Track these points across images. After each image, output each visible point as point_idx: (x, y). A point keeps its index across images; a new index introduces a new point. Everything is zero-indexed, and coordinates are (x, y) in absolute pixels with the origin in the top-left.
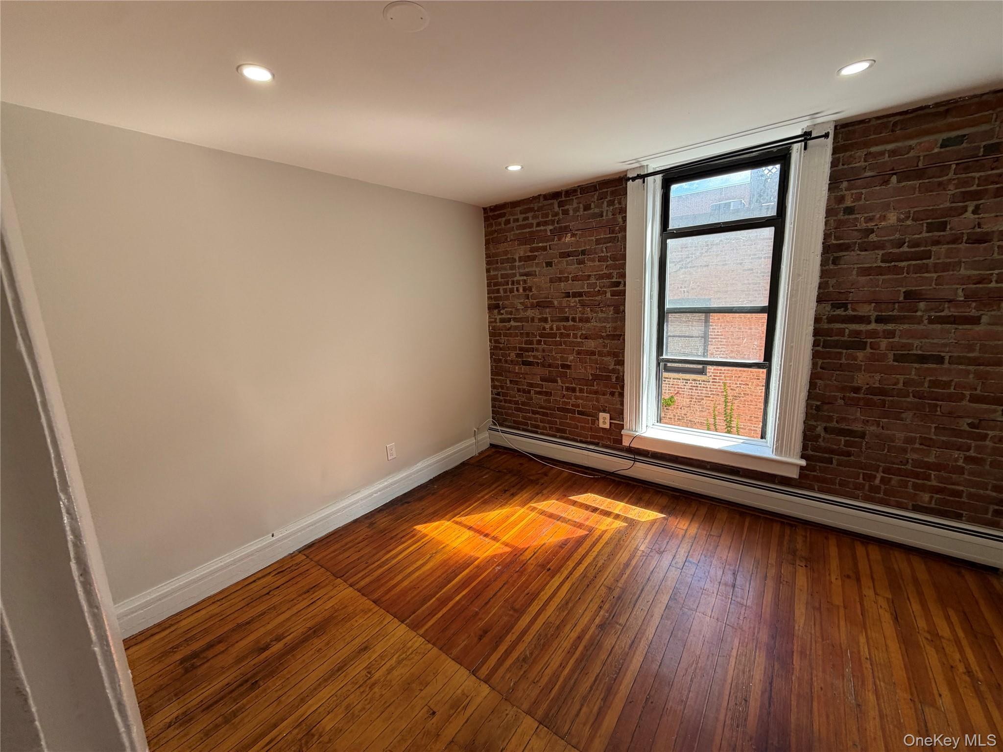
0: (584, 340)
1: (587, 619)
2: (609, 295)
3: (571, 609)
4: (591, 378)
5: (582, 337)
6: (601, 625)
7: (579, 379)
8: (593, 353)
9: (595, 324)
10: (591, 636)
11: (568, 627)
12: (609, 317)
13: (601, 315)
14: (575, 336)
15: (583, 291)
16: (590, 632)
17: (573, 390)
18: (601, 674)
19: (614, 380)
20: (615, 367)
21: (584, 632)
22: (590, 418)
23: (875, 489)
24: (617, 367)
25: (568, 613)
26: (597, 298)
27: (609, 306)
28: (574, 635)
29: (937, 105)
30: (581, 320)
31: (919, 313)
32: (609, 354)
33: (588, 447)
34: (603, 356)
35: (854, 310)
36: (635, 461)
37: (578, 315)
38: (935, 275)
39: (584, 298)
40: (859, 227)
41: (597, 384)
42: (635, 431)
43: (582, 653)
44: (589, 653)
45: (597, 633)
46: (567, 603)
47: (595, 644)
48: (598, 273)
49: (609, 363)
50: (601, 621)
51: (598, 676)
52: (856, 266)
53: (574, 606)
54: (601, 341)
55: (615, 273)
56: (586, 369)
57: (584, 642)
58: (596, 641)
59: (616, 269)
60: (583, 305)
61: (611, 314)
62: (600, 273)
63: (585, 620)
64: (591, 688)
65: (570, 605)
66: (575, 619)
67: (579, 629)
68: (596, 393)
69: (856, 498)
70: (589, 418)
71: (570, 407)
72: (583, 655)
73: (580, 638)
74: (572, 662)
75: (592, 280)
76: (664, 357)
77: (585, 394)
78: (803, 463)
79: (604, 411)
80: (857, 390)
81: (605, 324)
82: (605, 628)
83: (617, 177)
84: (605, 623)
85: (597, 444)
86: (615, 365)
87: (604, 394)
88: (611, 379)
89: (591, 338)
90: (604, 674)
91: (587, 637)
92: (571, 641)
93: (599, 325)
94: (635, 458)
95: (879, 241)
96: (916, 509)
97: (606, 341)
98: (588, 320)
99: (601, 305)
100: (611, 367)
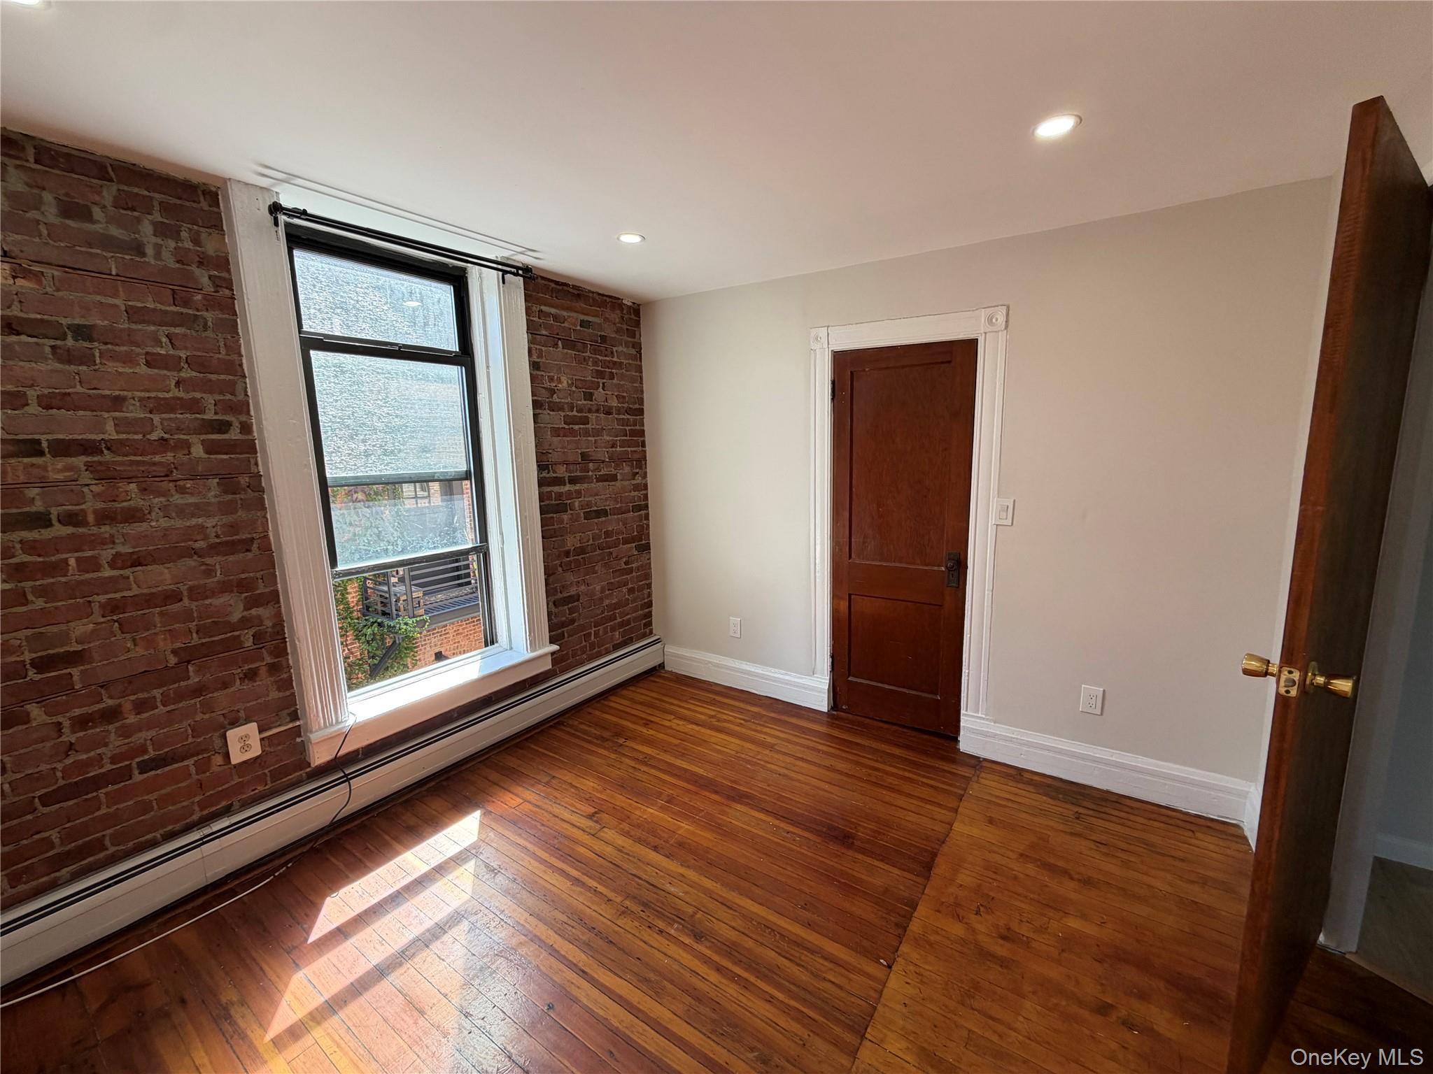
0: (127, 572)
1: (684, 955)
2: (198, 451)
3: (660, 974)
4: (173, 660)
5: (119, 563)
6: (695, 936)
7: (130, 679)
8: (174, 597)
9: (164, 523)
10: (716, 952)
11: (695, 981)
12: (209, 504)
13: (177, 499)
14: (90, 565)
15: (101, 437)
16: (708, 953)
17: (112, 715)
18: (777, 950)
19: (249, 643)
20: (246, 613)
21: (707, 961)
22: (190, 762)
23: (592, 646)
24: (254, 612)
25: (672, 982)
26: (157, 458)
27: (205, 477)
28: (714, 977)
29: (574, 287)
30: (105, 517)
31: (590, 473)
32: (225, 588)
33: (207, 831)
34: (207, 598)
35: (554, 472)
36: (348, 780)
37: (90, 506)
38: (593, 439)
39: (108, 456)
40: (545, 386)
41: (197, 672)
42: (337, 722)
43: (746, 970)
44: (744, 960)
45: (708, 944)
46: (647, 980)
47: (728, 950)
48: (152, 395)
49: (229, 609)
50: (687, 935)
51: (779, 954)
52: (549, 426)
53: (654, 971)
54: (191, 562)
55: (209, 400)
56: (150, 643)
57: (726, 963)
58: (725, 948)
59: (211, 392)
60: (106, 475)
61: (216, 496)
62: (161, 395)
63: (685, 958)
64: (798, 965)
65: (652, 976)
66: (682, 971)
67: (703, 969)
68: (198, 691)
69: (582, 663)
70: (185, 763)
71: (109, 767)
72: (748, 968)
73: (719, 969)
74: (760, 983)
75: (134, 412)
76: (341, 567)
77: (161, 709)
78: (555, 647)
79: (235, 723)
80: (567, 554)
81: (200, 520)
82: (702, 932)
83: (180, 176)
84: (692, 931)
85: (227, 811)
86: (246, 609)
87: (225, 685)
88: (241, 643)
89: (154, 562)
90: (778, 947)
91: (716, 958)
92: (724, 981)
93: (178, 523)
94: (346, 775)
95: (560, 402)
96: (616, 647)
97: (208, 560)
98: (133, 516)
99: (176, 475)
100: (236, 616)
